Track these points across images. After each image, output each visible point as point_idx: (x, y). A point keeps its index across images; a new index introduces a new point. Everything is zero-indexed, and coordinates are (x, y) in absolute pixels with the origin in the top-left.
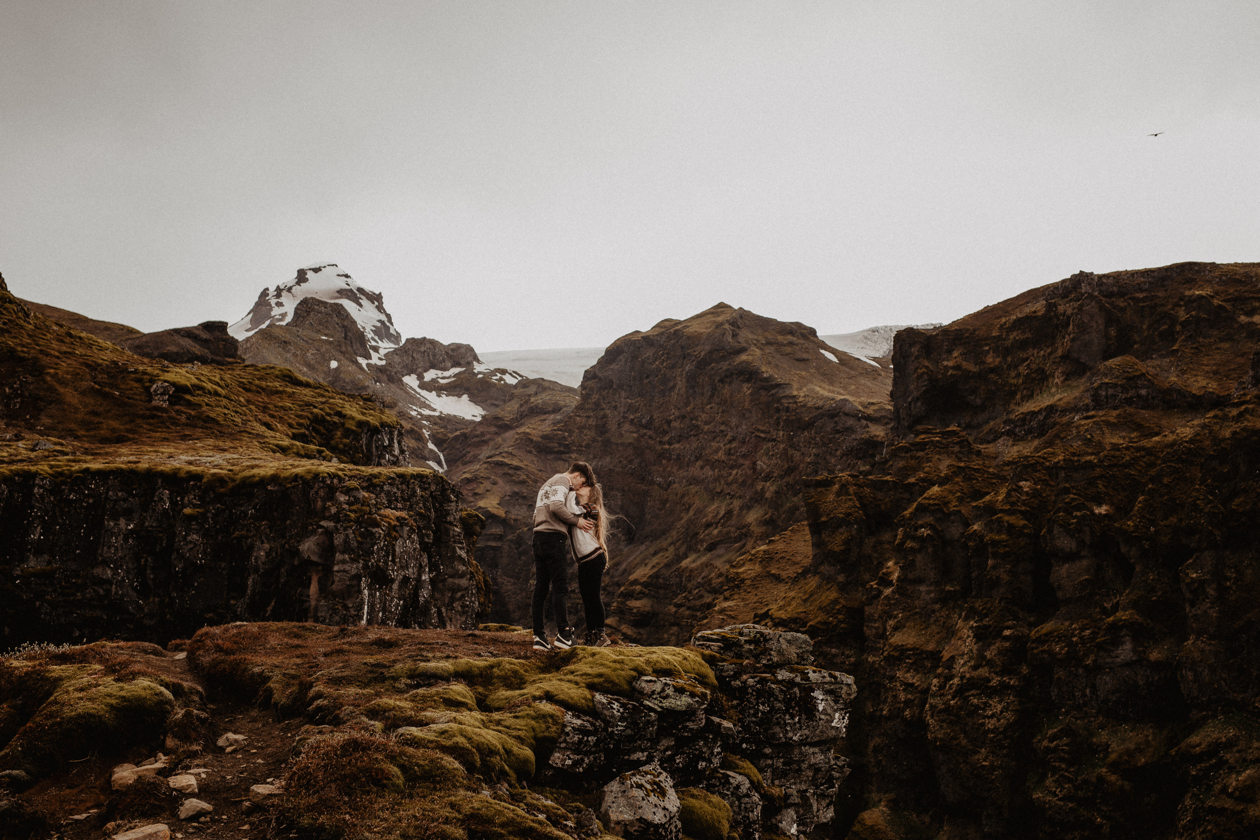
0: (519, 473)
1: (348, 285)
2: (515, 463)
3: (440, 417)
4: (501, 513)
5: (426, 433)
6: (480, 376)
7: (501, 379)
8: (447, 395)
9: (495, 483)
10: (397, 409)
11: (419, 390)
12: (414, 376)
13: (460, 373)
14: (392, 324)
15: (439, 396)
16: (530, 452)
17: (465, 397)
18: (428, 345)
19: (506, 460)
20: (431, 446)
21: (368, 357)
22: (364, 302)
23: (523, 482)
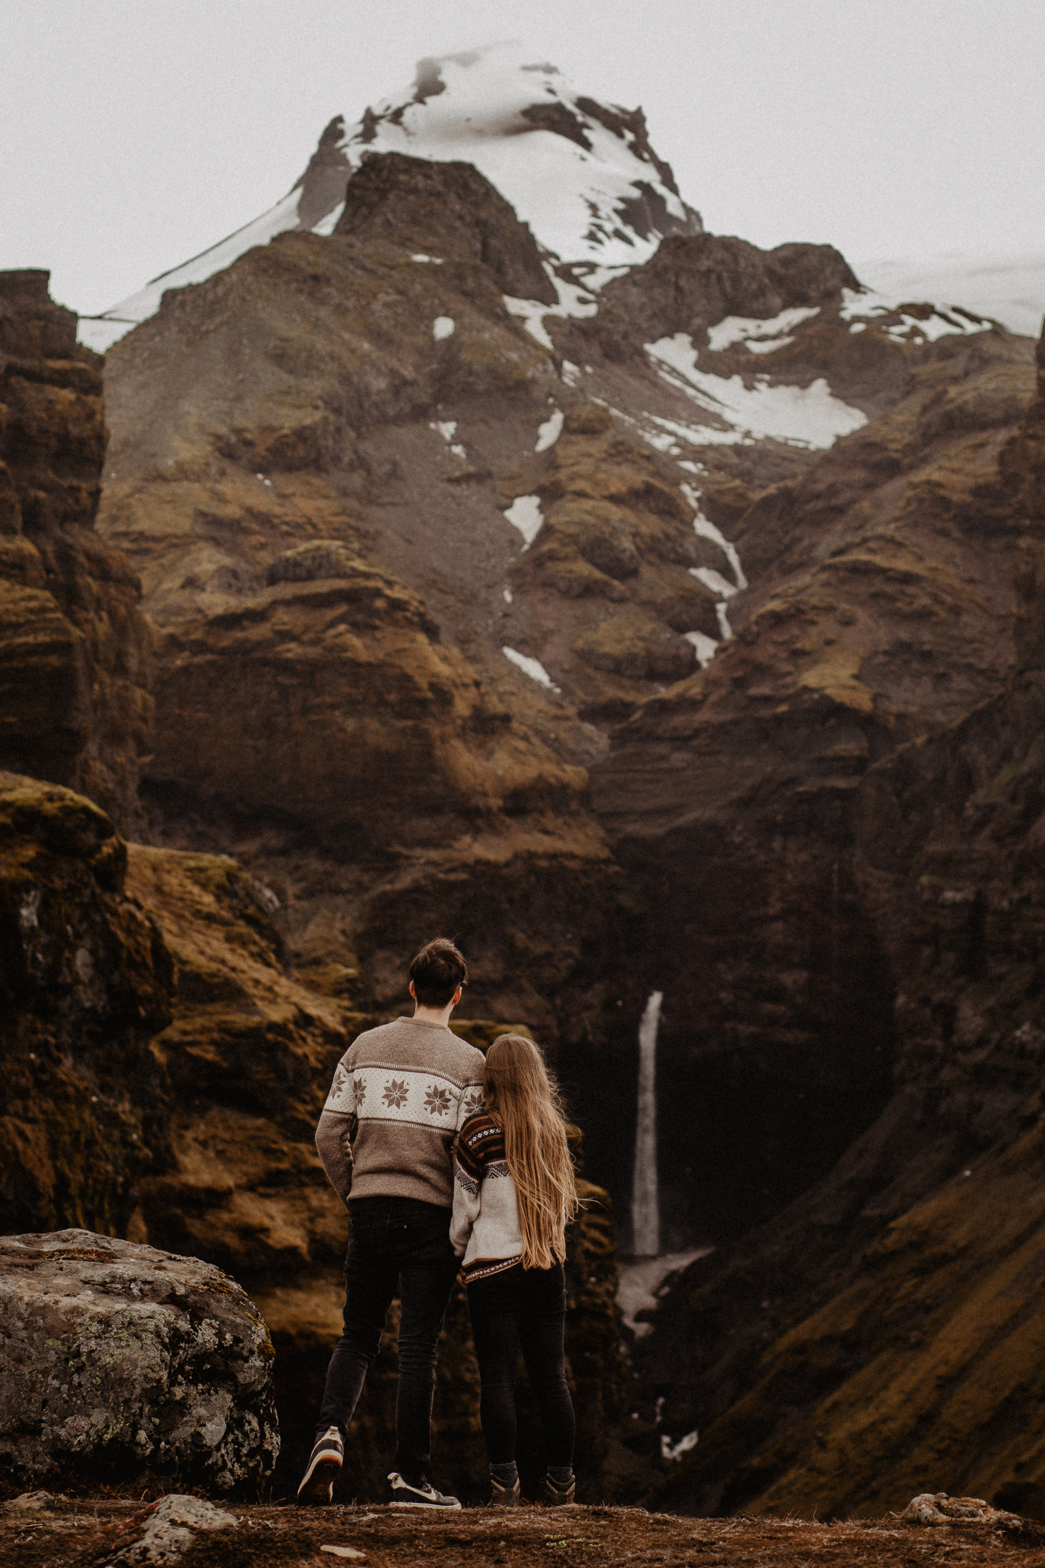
0: (911, 590)
1: (551, 91)
2: (902, 564)
3: (738, 449)
4: (862, 700)
5: (691, 494)
6: (858, 328)
7: (915, 332)
8: (771, 385)
9: (848, 622)
10: (609, 436)
11: (695, 376)
12: (683, 339)
13: (806, 323)
14: (674, 189)
15: (749, 387)
16: (944, 533)
17: (820, 386)
18: (720, 254)
19: (879, 560)
20: (704, 527)
21: (549, 297)
22: (597, 134)
23: (923, 616)
